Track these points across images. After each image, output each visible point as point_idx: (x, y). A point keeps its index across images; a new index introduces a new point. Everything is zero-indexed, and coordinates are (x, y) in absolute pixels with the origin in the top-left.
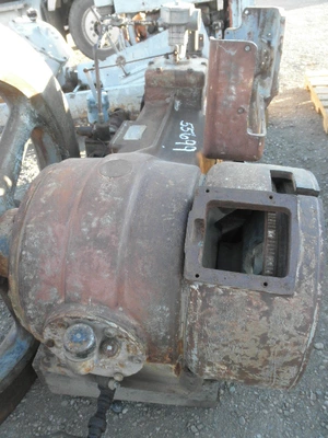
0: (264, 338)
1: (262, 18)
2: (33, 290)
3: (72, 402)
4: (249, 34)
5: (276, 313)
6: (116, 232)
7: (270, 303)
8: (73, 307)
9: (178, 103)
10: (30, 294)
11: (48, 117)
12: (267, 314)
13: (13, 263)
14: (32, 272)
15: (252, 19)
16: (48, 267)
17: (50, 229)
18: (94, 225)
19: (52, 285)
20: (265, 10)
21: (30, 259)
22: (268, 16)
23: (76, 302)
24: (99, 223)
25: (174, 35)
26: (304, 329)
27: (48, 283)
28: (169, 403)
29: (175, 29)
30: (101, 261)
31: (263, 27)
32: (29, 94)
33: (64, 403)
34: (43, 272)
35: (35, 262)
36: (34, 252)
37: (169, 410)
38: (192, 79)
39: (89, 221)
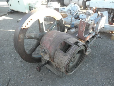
0: (61, 61)
1: (102, 17)
4: (99, 19)
5: (63, 58)
7: (63, 56)
11: (59, 23)
12: (62, 57)
15: (100, 17)
16: (44, 42)
24: (51, 39)
26: (66, 61)
28: (56, 74)
30: (49, 43)
32: (57, 20)
37: (55, 75)
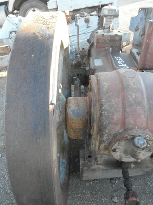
1: (147, 12)
2: (108, 128)
3: (91, 183)
4: (141, 18)
6: (143, 99)
8: (129, 132)
9: (111, 49)
10: (106, 130)
13: (95, 118)
14: (107, 120)
15: (142, 12)
16: (115, 117)
17: (113, 101)
18: (134, 97)
19: (118, 124)
20: (148, 8)
21: (106, 115)
22: (149, 11)
23: (131, 129)
24: (135, 96)
25: (108, 20)
27: (116, 124)
29: (108, 18)
30: (140, 111)
31: (147, 15)
33: (88, 184)
34: (113, 119)
35: (108, 116)
36: (108, 112)
37: (135, 178)
38: (117, 39)
39: (131, 96)
